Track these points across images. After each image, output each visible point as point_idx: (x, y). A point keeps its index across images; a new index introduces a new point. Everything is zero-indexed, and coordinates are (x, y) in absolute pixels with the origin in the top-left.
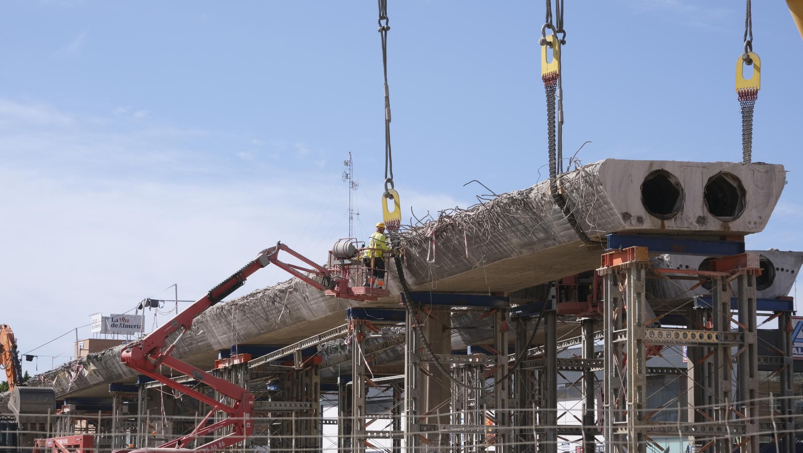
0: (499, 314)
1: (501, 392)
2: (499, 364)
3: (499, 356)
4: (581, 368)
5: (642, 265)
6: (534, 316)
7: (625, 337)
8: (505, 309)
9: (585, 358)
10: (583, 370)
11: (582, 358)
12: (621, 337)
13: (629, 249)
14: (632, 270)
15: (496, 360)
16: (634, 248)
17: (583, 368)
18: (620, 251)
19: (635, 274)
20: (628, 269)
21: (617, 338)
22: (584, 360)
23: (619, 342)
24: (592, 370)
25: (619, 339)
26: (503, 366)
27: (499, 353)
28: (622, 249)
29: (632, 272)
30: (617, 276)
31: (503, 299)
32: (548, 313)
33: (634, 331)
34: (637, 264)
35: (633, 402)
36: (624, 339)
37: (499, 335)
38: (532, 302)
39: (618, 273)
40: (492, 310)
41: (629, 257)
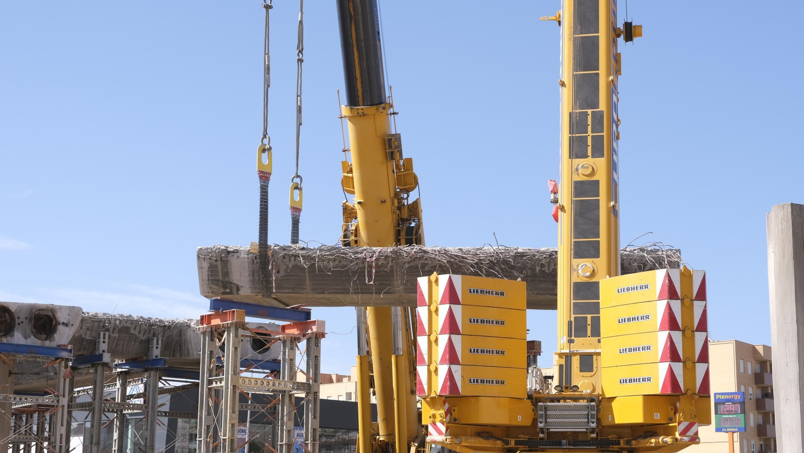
0: (63, 363)
1: (60, 428)
2: (60, 404)
3: (61, 398)
4: (115, 410)
5: (240, 324)
6: (81, 367)
7: (221, 383)
8: (68, 359)
9: (119, 402)
10: (116, 412)
11: (116, 401)
12: (216, 383)
13: (230, 312)
14: (232, 328)
15: (58, 401)
16: (234, 311)
17: (117, 410)
18: (221, 313)
19: (234, 331)
20: (228, 328)
21: (212, 384)
22: (118, 403)
23: (213, 387)
24: (124, 412)
25: (214, 385)
26: (63, 406)
27: (61, 396)
28: (222, 311)
29: (232, 330)
30: (214, 333)
31: (67, 350)
32: (98, 364)
33: (232, 378)
34: (236, 324)
35: (227, 436)
36: (219, 384)
37: (62, 380)
38: (83, 355)
39: (216, 331)
40: (57, 359)
41: (229, 317)
